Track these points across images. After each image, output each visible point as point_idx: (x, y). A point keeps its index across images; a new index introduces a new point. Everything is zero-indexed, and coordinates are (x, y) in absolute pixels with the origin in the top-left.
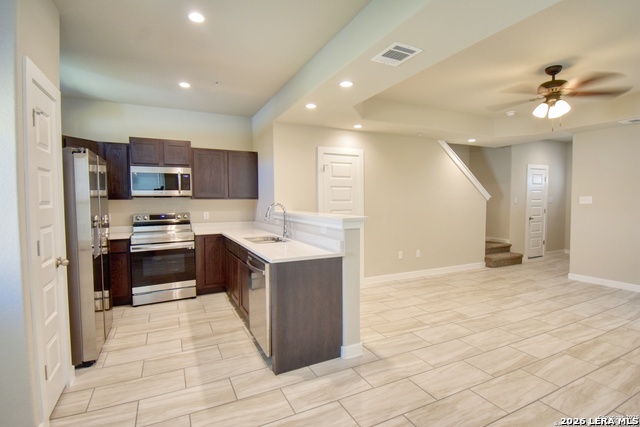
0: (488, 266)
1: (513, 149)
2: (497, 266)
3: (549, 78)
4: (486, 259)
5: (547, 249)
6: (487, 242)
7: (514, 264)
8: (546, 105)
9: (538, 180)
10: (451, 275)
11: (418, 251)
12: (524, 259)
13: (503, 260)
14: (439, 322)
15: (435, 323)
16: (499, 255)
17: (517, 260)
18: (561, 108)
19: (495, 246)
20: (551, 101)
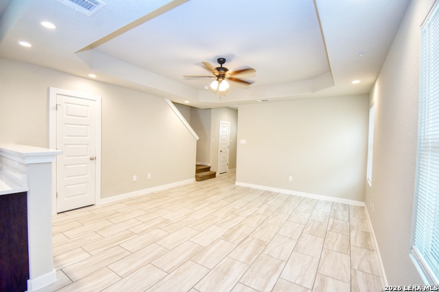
0: (197, 180)
1: (212, 111)
2: (202, 180)
3: (219, 66)
4: (196, 176)
5: (230, 168)
6: (197, 165)
7: (211, 178)
8: (217, 82)
9: (225, 129)
10: (173, 189)
11: (149, 175)
12: (217, 175)
13: (205, 176)
14: (146, 230)
15: (143, 231)
16: (204, 173)
17: (213, 176)
18: (225, 85)
19: (201, 168)
20: (220, 79)
